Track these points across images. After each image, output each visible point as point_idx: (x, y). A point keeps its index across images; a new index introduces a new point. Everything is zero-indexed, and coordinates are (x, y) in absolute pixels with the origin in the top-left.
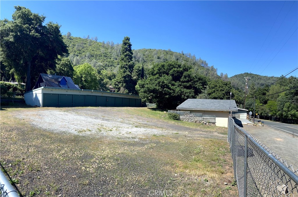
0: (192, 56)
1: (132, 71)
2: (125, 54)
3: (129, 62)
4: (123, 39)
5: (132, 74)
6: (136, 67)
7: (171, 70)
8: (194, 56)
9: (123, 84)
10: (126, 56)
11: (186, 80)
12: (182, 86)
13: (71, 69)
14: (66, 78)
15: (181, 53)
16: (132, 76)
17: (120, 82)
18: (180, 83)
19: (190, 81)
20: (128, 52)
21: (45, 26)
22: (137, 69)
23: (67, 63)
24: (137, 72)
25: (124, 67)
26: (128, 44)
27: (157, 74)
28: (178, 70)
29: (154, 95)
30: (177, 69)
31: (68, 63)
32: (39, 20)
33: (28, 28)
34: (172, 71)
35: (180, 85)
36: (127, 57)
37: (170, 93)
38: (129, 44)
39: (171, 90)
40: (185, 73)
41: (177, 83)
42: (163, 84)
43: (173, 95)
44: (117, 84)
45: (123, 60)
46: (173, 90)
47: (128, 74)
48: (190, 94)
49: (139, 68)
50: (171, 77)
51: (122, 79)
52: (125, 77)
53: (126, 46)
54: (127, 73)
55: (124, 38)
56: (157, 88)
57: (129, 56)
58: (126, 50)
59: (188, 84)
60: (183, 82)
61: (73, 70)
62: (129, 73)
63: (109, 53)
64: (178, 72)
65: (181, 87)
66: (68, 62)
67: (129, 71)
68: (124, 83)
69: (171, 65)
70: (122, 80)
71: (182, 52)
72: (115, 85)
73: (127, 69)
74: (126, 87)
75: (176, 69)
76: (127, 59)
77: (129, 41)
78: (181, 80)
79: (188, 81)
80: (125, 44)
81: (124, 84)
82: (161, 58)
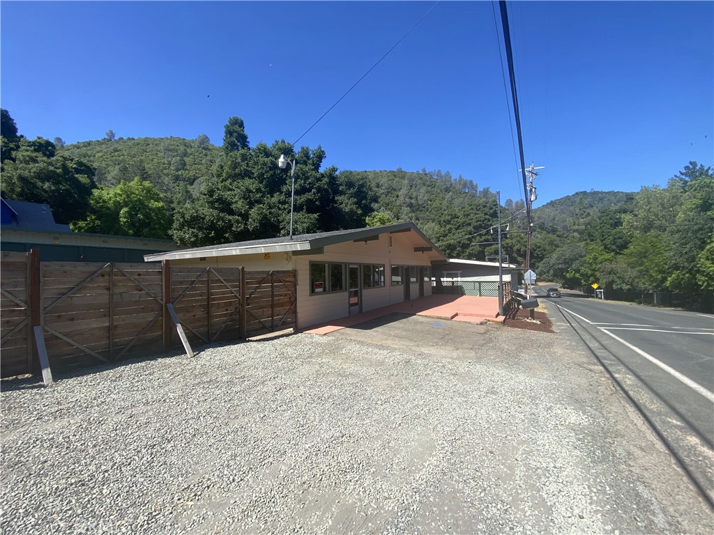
0: (443, 174)
4: (226, 122)
8: (448, 174)
15: (421, 172)
26: (237, 135)
53: (233, 139)
82: (382, 186)
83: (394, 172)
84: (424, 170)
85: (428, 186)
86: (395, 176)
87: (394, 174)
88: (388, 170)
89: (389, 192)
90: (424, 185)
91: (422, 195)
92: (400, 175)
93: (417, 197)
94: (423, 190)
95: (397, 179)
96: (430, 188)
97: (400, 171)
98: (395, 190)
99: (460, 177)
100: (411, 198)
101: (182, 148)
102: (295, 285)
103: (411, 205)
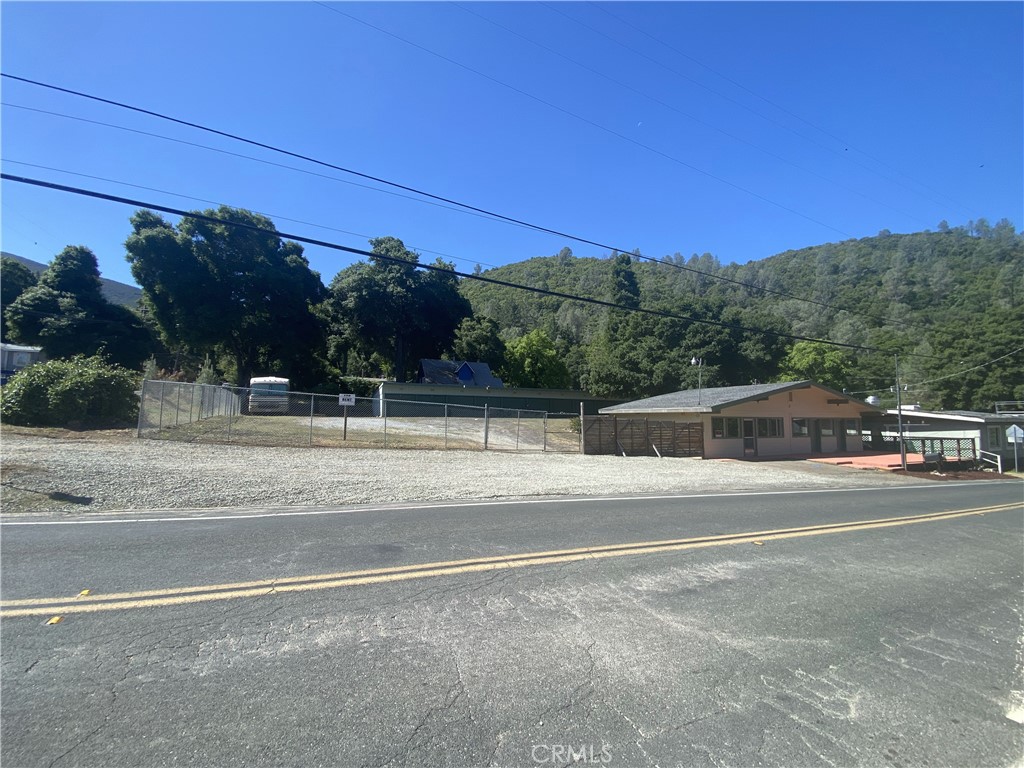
2: (618, 296)
18: (682, 352)
20: (623, 292)
23: (485, 333)
26: (624, 273)
30: (670, 317)
34: (658, 326)
36: (623, 303)
38: (627, 272)
41: (674, 353)
53: (621, 279)
57: (627, 298)
64: (673, 325)
80: (617, 273)
82: (845, 269)
83: (871, 239)
84: (944, 225)
85: (954, 254)
87: (872, 244)
88: (859, 239)
89: (859, 279)
90: (944, 253)
91: (939, 273)
92: (889, 241)
93: (925, 280)
94: (940, 266)
95: (878, 253)
96: (959, 259)
97: (886, 235)
98: (874, 272)
100: (914, 283)
101: (544, 269)
102: (702, 431)
103: (911, 299)
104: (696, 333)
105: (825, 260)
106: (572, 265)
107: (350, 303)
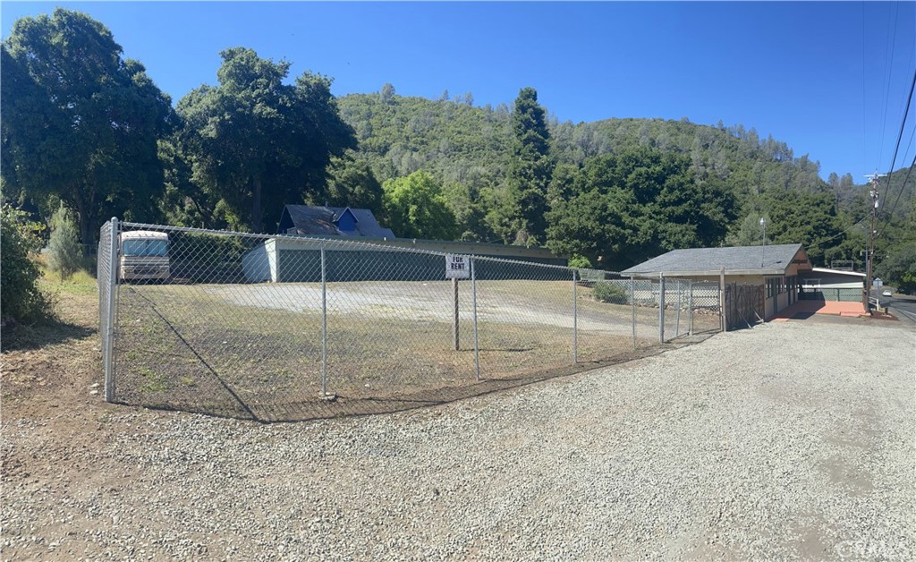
0: (747, 131)
1: (546, 184)
2: (525, 136)
3: (537, 159)
4: (517, 95)
5: (548, 191)
6: (558, 170)
7: (631, 173)
8: (753, 133)
9: (520, 223)
10: (526, 142)
11: (673, 197)
12: (662, 216)
13: (376, 187)
14: (355, 213)
15: (716, 127)
16: (548, 197)
17: (512, 218)
18: (657, 208)
19: (685, 201)
20: (531, 132)
21: (289, 87)
22: (560, 179)
23: (360, 172)
24: (559, 185)
25: (521, 175)
26: (531, 110)
27: (593, 186)
28: (650, 171)
29: (584, 245)
30: (646, 169)
31: (364, 173)
32: (273, 73)
33: (248, 98)
34: (631, 176)
35: (658, 213)
36: (531, 145)
37: (623, 238)
38: (534, 109)
39: (624, 228)
40: (672, 180)
41: (647, 209)
42: (603, 214)
43: (632, 241)
44: (506, 223)
45: (518, 153)
46: (630, 228)
47: (534, 193)
48: (683, 236)
49: (567, 173)
50: (630, 195)
51: (517, 209)
52: (524, 203)
53: (527, 116)
54: (530, 191)
55: (519, 91)
56: (590, 224)
57: (536, 140)
58: (528, 125)
59: (679, 210)
60: (664, 204)
61: (382, 192)
62: (539, 191)
63: (504, 138)
64: (649, 177)
65: (661, 219)
66: (363, 171)
67: (538, 185)
68: (525, 218)
69: (630, 159)
70: (516, 212)
71: (720, 124)
72: (502, 225)
73: (530, 179)
74: (531, 230)
75: (643, 170)
76: (530, 152)
77: (535, 99)
78: (659, 199)
79: (679, 202)
80: (523, 109)
81: (525, 222)
82: (659, 143)
83: (676, 122)
86: (679, 129)
87: (677, 126)
88: (666, 119)
90: (721, 145)
91: (720, 161)
92: (687, 128)
94: (722, 154)
95: (683, 135)
96: (730, 151)
97: (685, 122)
99: (770, 137)
101: (364, 108)
102: (764, 293)
104: (671, 190)
105: (645, 133)
106: (398, 103)
107: (210, 131)
